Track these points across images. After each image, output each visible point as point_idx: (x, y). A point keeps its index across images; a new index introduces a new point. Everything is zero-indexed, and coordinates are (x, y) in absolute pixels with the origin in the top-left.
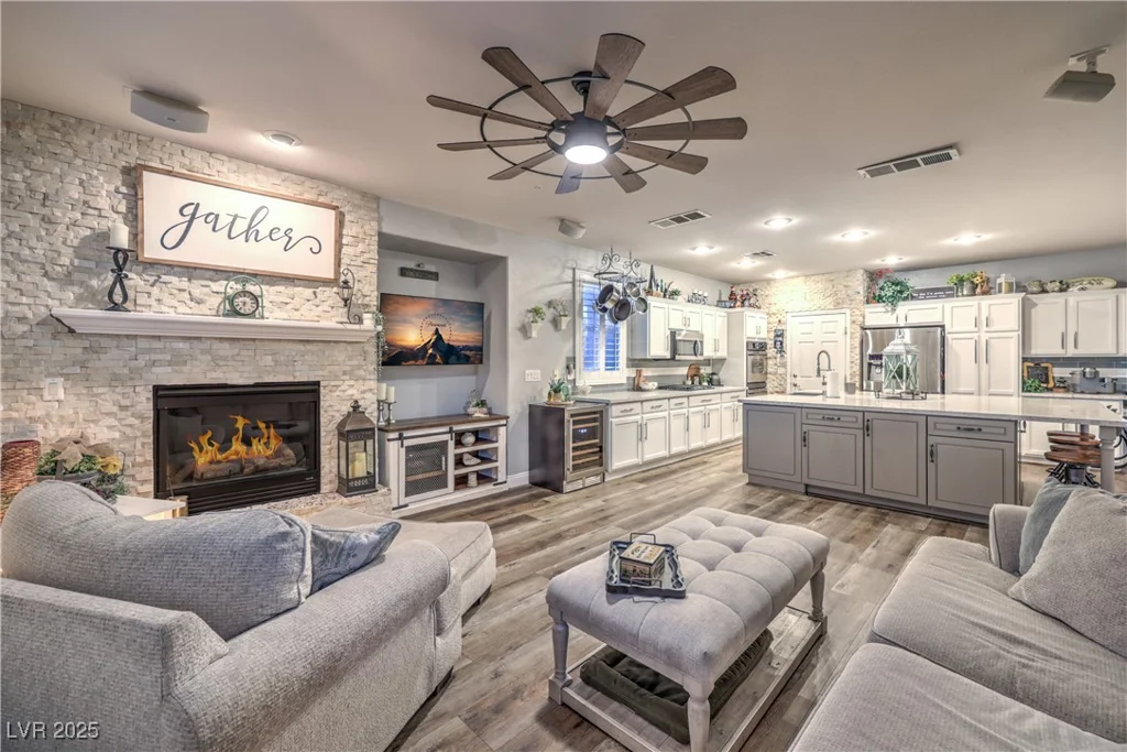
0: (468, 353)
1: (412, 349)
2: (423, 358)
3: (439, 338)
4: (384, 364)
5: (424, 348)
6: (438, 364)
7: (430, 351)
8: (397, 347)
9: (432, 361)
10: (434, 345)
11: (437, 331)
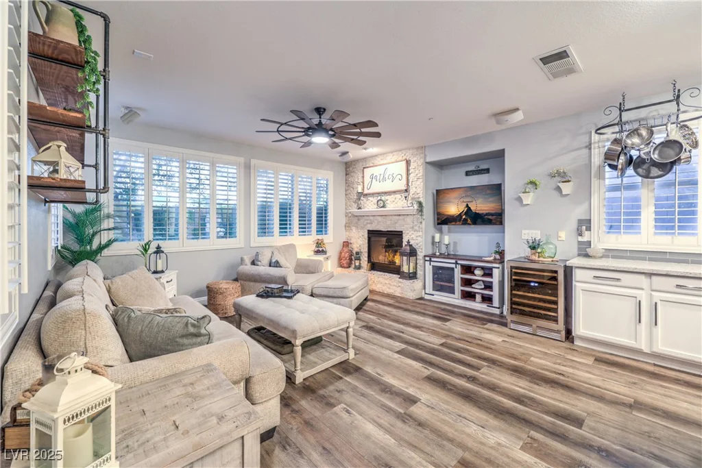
0: (490, 217)
1: (453, 216)
2: (460, 221)
3: (469, 209)
4: (438, 224)
5: (460, 215)
6: (469, 224)
7: (464, 217)
8: (445, 215)
9: (465, 222)
10: (466, 214)
11: (467, 206)
